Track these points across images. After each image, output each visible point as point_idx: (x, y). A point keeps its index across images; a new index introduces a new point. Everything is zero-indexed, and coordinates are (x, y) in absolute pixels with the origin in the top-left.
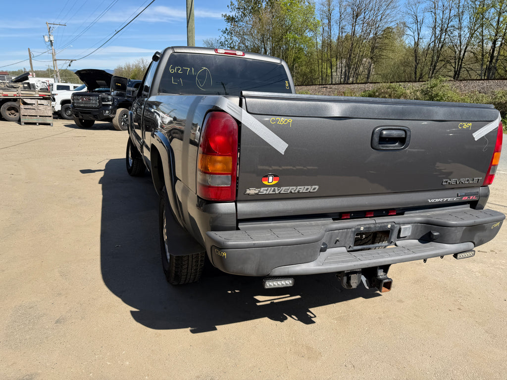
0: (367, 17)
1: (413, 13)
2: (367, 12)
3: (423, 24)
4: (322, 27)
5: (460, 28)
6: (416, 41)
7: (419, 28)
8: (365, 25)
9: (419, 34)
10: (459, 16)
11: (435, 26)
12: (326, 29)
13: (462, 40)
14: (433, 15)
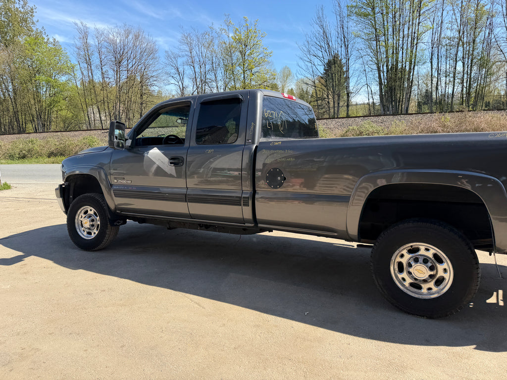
0: (130, 66)
1: (174, 65)
2: (129, 61)
3: (184, 75)
4: (80, 71)
5: (216, 81)
6: (182, 89)
8: (130, 72)
9: (183, 84)
10: (213, 70)
11: (195, 78)
12: (85, 73)
14: (192, 68)
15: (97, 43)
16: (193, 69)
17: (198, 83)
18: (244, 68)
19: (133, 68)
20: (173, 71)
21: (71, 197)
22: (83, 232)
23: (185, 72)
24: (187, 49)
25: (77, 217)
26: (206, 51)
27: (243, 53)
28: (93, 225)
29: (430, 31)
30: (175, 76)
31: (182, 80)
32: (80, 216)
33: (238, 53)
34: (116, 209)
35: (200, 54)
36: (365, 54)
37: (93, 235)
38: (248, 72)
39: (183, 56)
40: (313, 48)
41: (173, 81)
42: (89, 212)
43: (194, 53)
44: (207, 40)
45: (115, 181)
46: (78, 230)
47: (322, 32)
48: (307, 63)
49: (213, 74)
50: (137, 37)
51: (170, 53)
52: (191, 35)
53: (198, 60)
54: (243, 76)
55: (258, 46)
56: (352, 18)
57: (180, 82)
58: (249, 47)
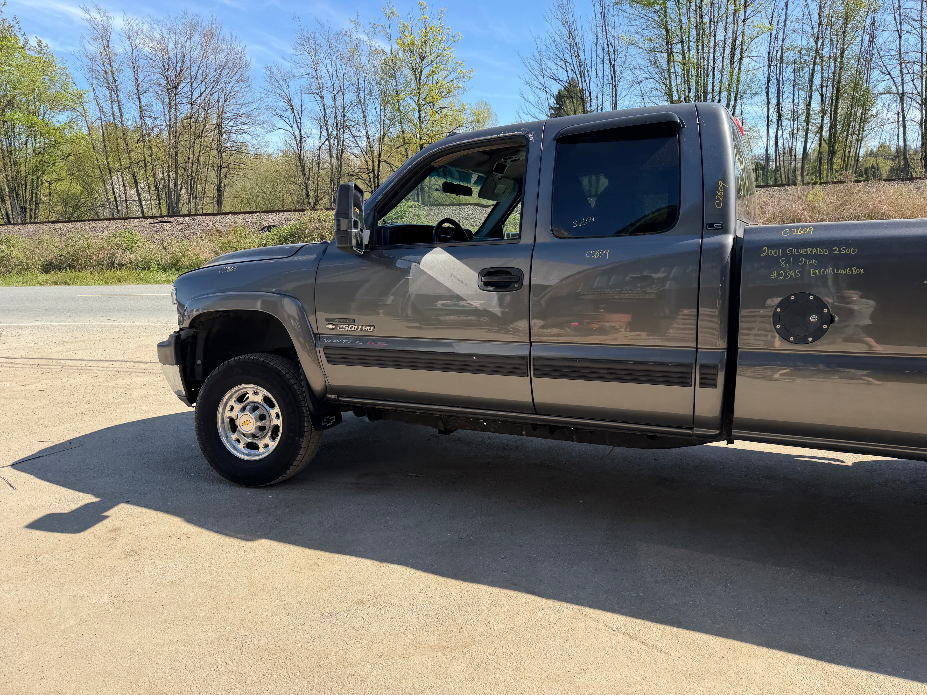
0: (196, 94)
2: (194, 85)
3: (303, 114)
4: (94, 104)
5: (365, 124)
6: (299, 139)
7: (298, 120)
8: (195, 108)
9: (300, 130)
11: (325, 117)
12: (106, 107)
13: (371, 142)
14: (319, 99)
15: (129, 49)
16: (320, 102)
17: (330, 129)
18: (419, 99)
19: (203, 98)
20: (282, 105)
21: (199, 362)
22: (236, 444)
23: (303, 106)
24: (310, 63)
25: (220, 410)
26: (344, 67)
27: (417, 72)
28: (262, 429)
29: (766, 36)
30: (286, 114)
31: (299, 122)
32: (228, 408)
33: (408, 72)
34: (327, 389)
35: (334, 73)
36: (647, 76)
37: (261, 450)
38: (427, 109)
39: (302, 76)
40: (550, 64)
41: (281, 124)
42: (252, 398)
43: (322, 70)
44: (349, 47)
45: (330, 326)
46: (224, 440)
47: (566, 33)
48: (538, 92)
49: (361, 110)
50: (209, 37)
51: (274, 69)
52: (317, 35)
53: (330, 84)
54: (417, 115)
55: (446, 58)
56: (624, 8)
57: (295, 126)
58: (428, 60)
